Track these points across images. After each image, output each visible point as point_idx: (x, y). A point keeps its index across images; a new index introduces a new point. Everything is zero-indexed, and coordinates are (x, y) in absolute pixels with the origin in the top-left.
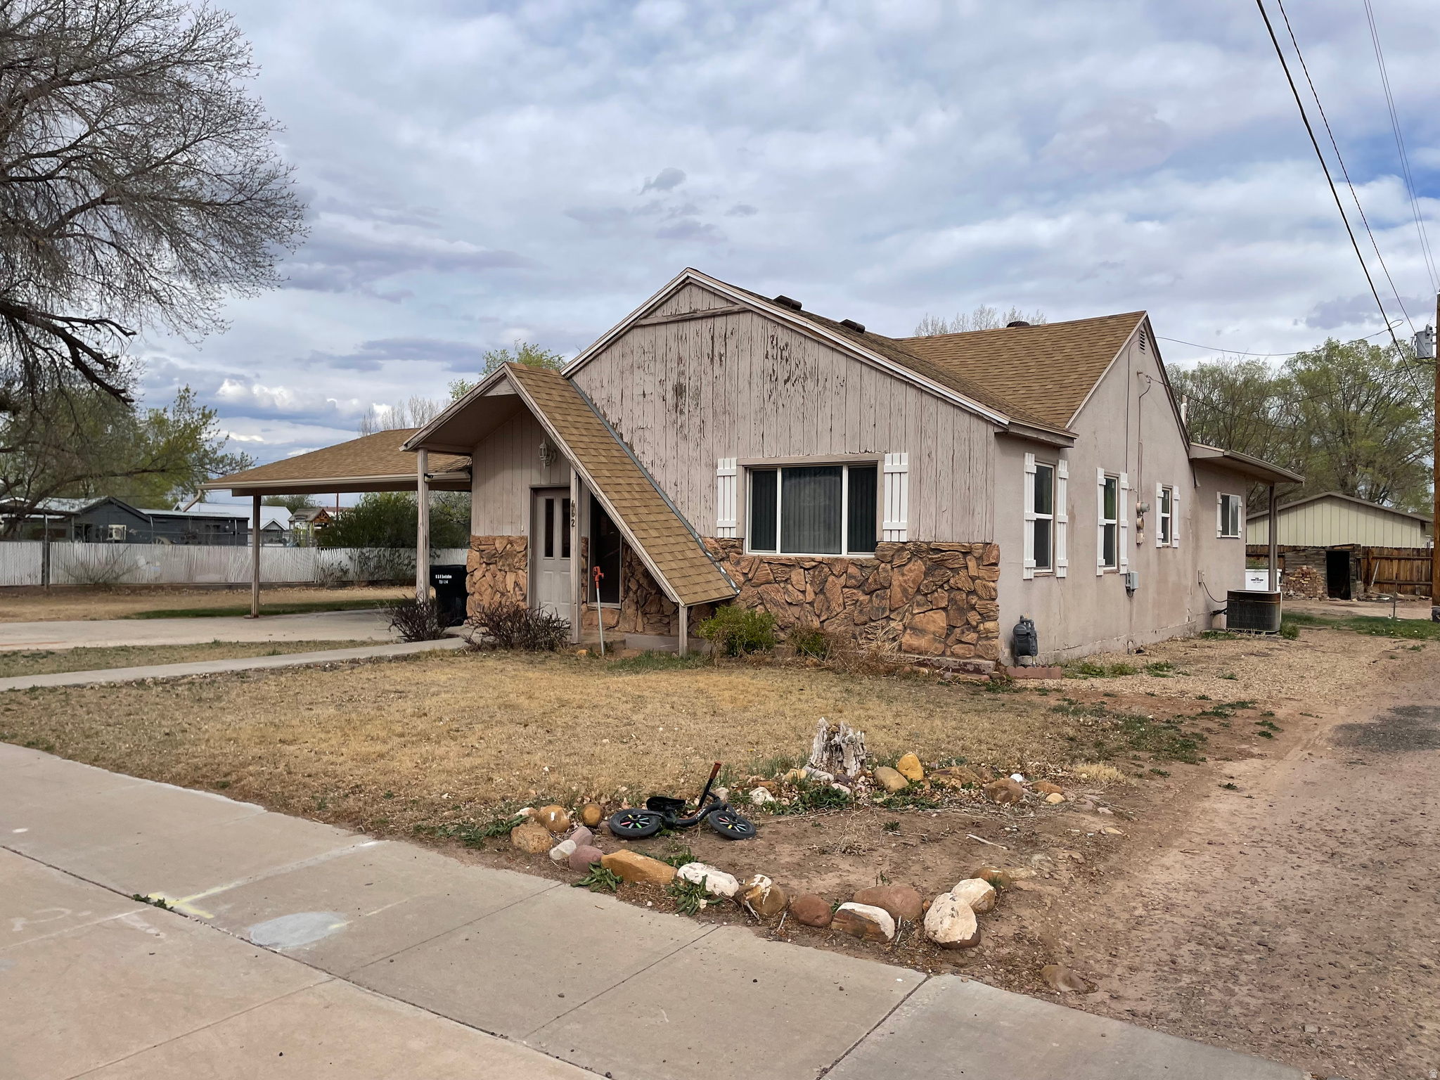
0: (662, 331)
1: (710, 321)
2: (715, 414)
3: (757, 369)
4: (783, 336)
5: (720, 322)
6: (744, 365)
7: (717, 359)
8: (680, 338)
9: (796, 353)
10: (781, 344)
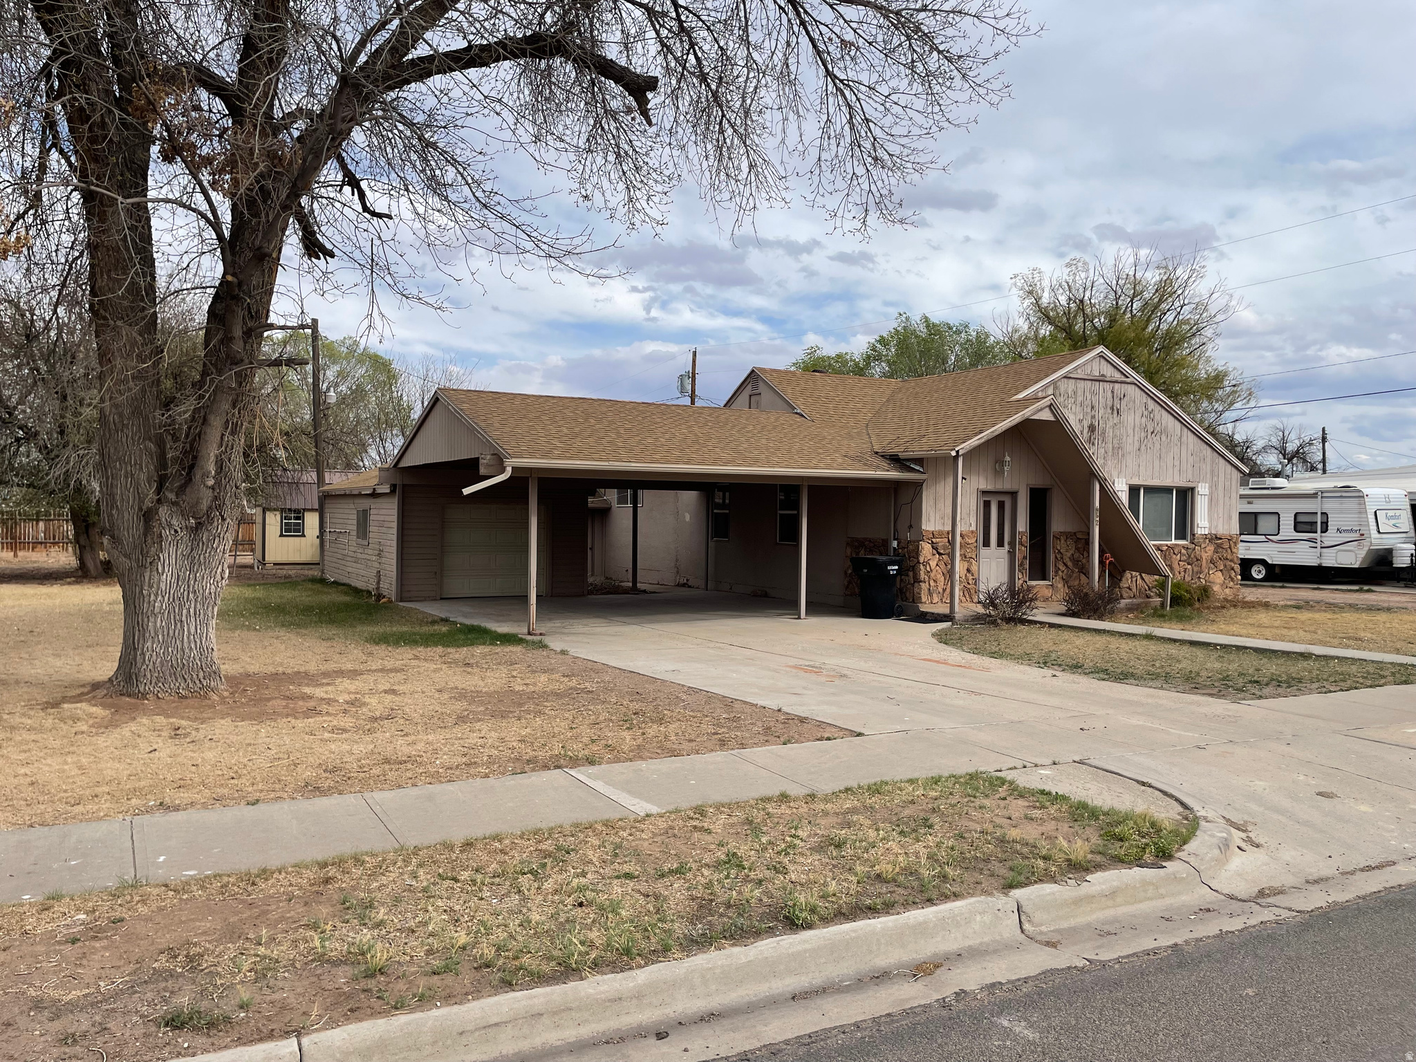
0: (1081, 384)
1: (1112, 385)
2: (1113, 448)
3: (1137, 423)
4: (1151, 404)
5: (1117, 386)
6: (1131, 419)
7: (1115, 412)
8: (1093, 393)
9: (1157, 418)
10: (1150, 409)
